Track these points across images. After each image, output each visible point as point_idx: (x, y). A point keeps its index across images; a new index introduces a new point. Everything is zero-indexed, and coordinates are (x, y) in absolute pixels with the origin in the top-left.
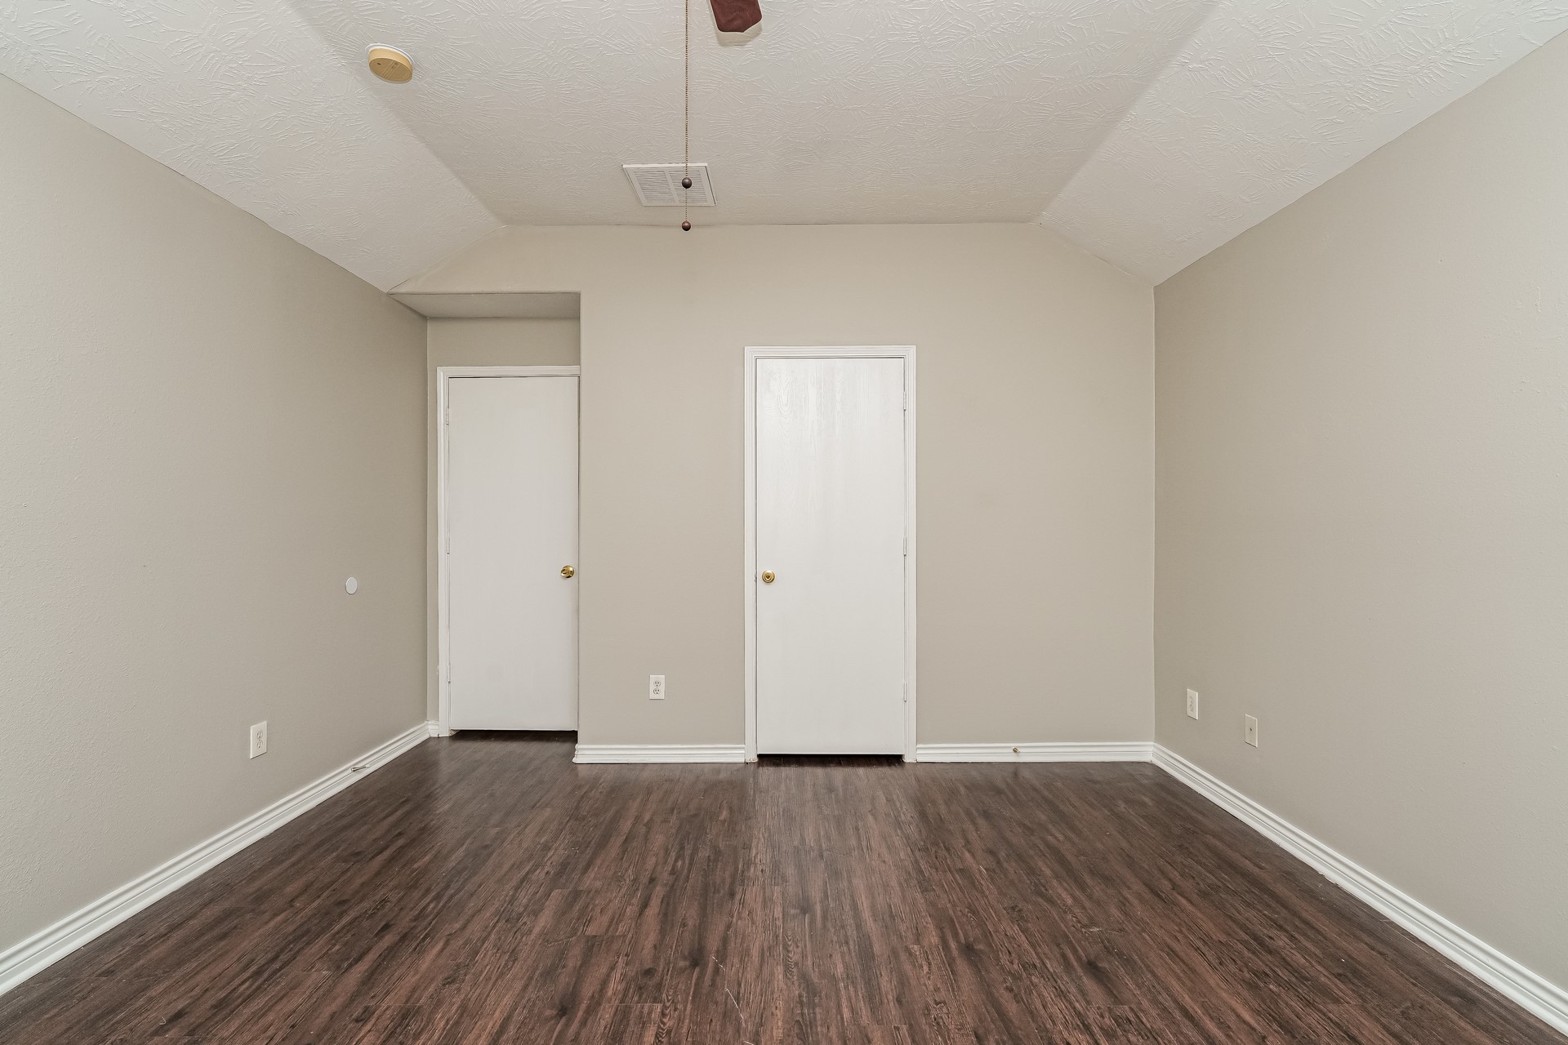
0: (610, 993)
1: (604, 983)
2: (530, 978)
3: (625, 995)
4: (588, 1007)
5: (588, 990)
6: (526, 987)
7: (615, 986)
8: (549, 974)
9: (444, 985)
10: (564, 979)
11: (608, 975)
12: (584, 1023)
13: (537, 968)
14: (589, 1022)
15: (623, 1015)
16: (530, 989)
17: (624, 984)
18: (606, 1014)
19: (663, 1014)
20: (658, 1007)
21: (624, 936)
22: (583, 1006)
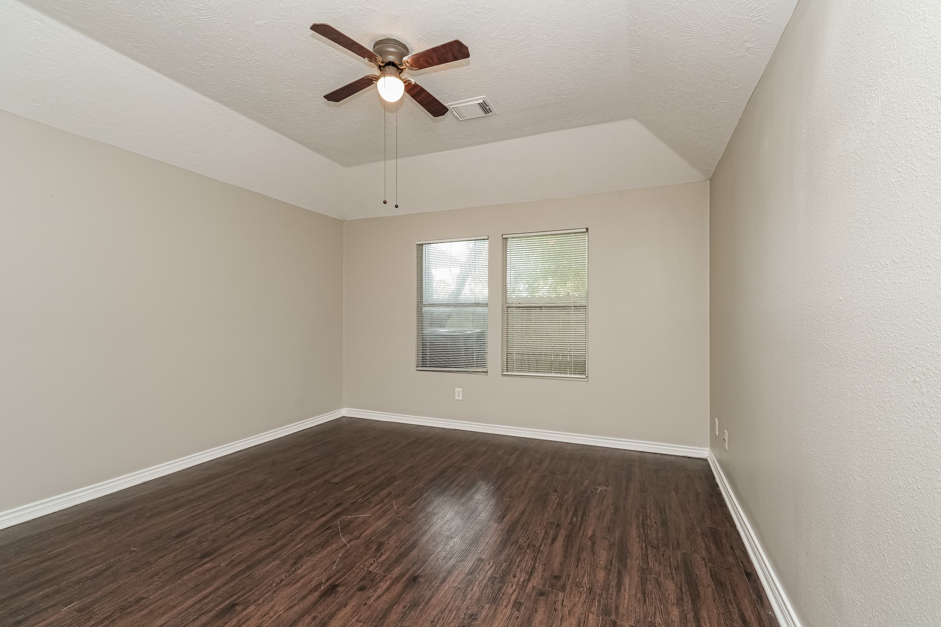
0: (388, 582)
1: (388, 589)
2: (427, 603)
3: (382, 579)
4: (403, 577)
5: (398, 587)
6: (430, 598)
7: (384, 586)
8: (414, 605)
9: (477, 614)
10: (408, 597)
11: (383, 593)
12: (408, 570)
13: (421, 610)
14: (406, 569)
15: (389, 570)
16: (428, 597)
17: (378, 586)
18: (396, 571)
19: (371, 565)
20: (370, 569)
21: (357, 621)
22: (405, 579)
